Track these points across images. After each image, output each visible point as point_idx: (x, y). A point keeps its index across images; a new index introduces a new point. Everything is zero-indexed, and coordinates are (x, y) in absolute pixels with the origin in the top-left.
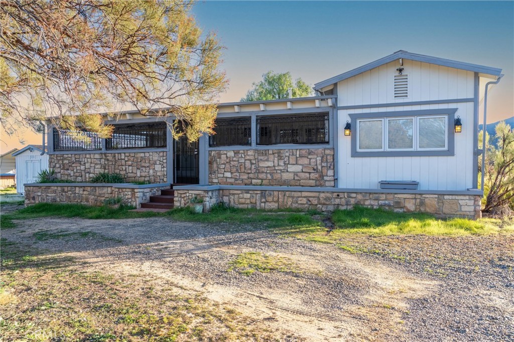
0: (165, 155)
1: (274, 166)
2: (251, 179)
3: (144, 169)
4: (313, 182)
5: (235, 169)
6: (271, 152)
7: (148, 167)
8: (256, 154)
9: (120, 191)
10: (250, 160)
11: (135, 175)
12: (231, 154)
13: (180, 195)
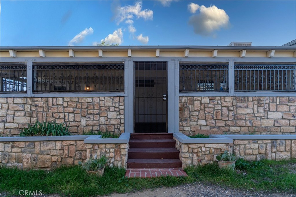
0: (121, 99)
1: (254, 113)
2: (229, 126)
3: (92, 117)
5: (210, 117)
6: (250, 99)
7: (97, 114)
8: (235, 101)
9: (96, 147)
10: (227, 107)
11: (79, 124)
12: (206, 100)
13: (191, 150)
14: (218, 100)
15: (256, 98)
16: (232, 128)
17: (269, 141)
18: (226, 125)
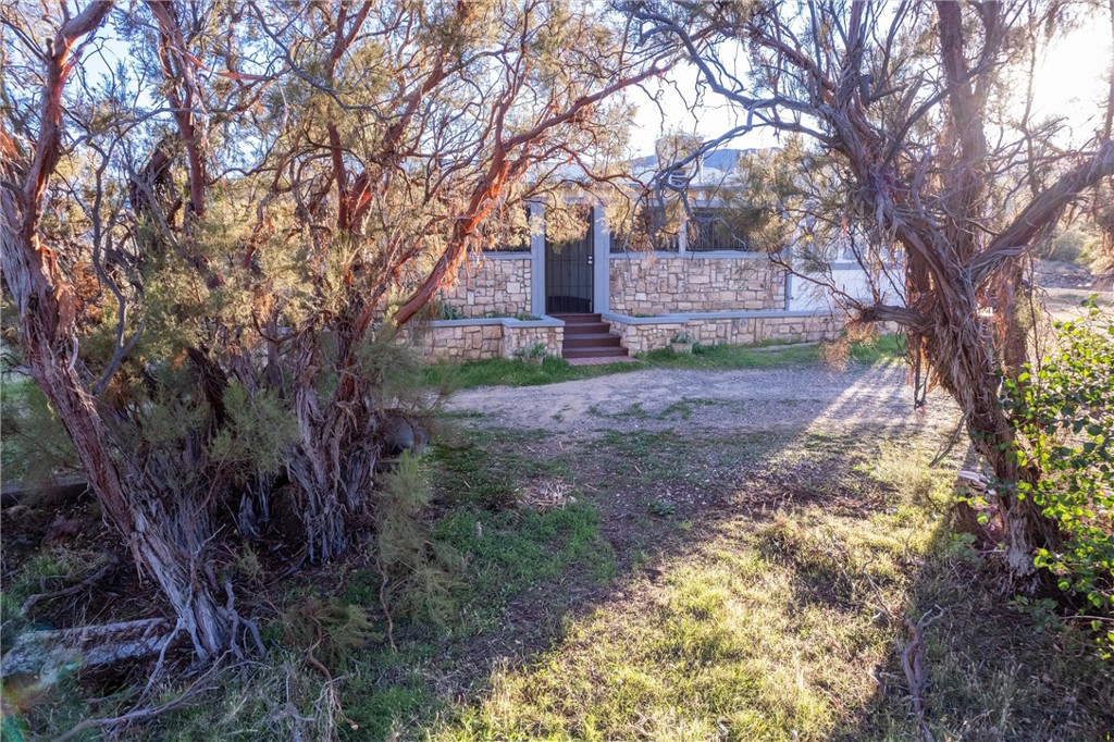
0: (527, 263)
1: (711, 282)
2: (678, 301)
3: (483, 291)
4: (760, 304)
5: (653, 288)
6: (707, 262)
7: (491, 286)
8: (686, 265)
9: (525, 332)
10: (676, 274)
11: (464, 302)
12: (647, 264)
13: (640, 333)
14: (663, 264)
15: (714, 261)
16: (682, 305)
17: (729, 321)
18: (673, 301)
